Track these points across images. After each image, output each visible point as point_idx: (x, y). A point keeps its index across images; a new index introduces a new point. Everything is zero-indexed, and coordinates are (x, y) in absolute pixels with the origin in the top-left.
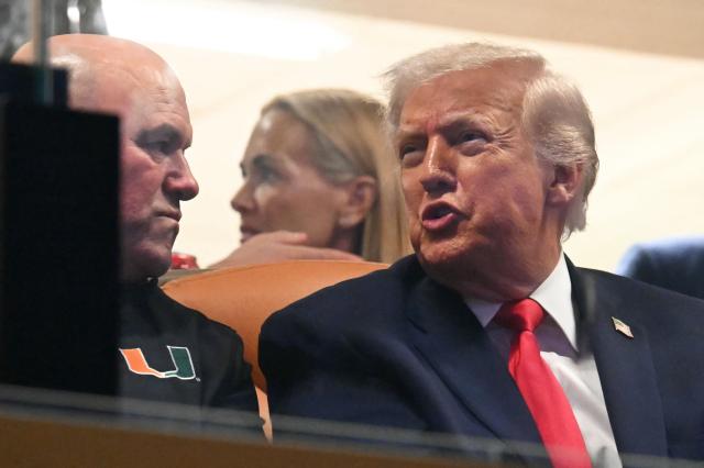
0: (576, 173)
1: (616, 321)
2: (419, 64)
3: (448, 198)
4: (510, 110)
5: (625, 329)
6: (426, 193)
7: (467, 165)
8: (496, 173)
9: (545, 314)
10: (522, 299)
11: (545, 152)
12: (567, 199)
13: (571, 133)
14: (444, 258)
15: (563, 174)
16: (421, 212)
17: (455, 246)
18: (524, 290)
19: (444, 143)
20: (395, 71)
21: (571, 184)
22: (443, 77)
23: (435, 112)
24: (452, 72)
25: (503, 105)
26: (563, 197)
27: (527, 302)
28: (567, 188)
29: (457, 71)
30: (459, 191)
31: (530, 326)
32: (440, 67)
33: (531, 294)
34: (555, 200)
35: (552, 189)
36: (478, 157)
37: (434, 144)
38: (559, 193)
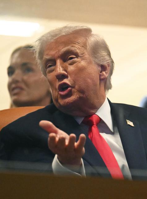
0: (108, 67)
1: (128, 121)
2: (48, 35)
3: (66, 81)
4: (83, 46)
5: (131, 124)
6: (57, 80)
7: (71, 68)
8: (81, 70)
9: (101, 119)
10: (93, 115)
11: (97, 60)
12: (106, 77)
13: (104, 53)
14: (68, 104)
15: (103, 68)
16: (57, 87)
17: (72, 99)
18: (93, 111)
19: (62, 61)
20: (40, 40)
21: (107, 71)
22: (58, 38)
23: (57, 51)
24: (61, 36)
25: (80, 45)
26: (105, 76)
27: (94, 115)
28: (106, 73)
29: (63, 35)
30: (69, 78)
31: (95, 124)
32: (56, 35)
33: (96, 112)
34: (102, 77)
35: (101, 74)
36: (75, 65)
37: (59, 62)
38: (103, 75)
